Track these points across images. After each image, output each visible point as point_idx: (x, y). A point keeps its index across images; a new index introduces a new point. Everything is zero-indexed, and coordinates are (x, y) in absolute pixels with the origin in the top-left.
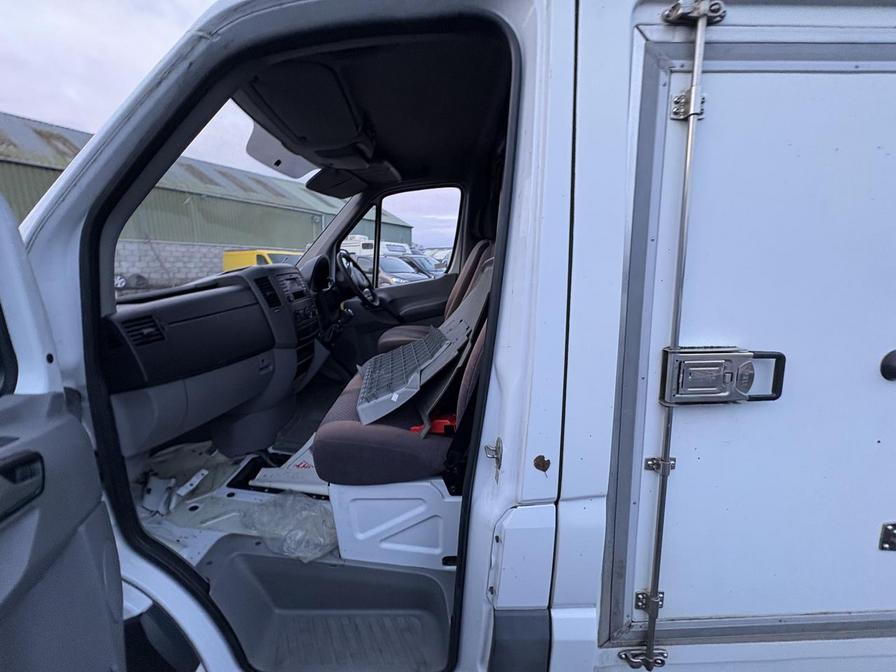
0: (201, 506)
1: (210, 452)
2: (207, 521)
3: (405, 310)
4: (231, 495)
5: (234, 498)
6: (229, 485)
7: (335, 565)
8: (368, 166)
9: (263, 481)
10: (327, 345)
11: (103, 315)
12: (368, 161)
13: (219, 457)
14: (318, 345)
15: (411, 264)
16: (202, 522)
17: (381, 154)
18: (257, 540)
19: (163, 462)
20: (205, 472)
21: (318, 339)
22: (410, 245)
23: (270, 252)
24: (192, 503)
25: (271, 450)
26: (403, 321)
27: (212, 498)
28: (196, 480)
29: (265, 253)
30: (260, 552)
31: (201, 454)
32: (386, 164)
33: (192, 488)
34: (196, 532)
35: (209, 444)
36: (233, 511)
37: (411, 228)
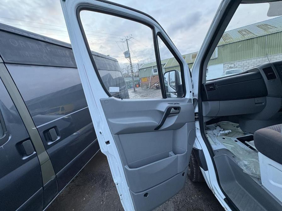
0: (226, 139)
1: (237, 127)
2: (225, 143)
4: (236, 141)
5: (236, 142)
6: (237, 139)
7: (257, 184)
9: (250, 144)
11: (203, 83)
13: (239, 130)
16: (223, 143)
18: (234, 156)
19: (223, 124)
20: (231, 131)
24: (224, 137)
27: (230, 139)
28: (227, 132)
30: (233, 159)
31: (234, 126)
33: (224, 133)
34: (221, 144)
35: (238, 124)
36: (234, 145)
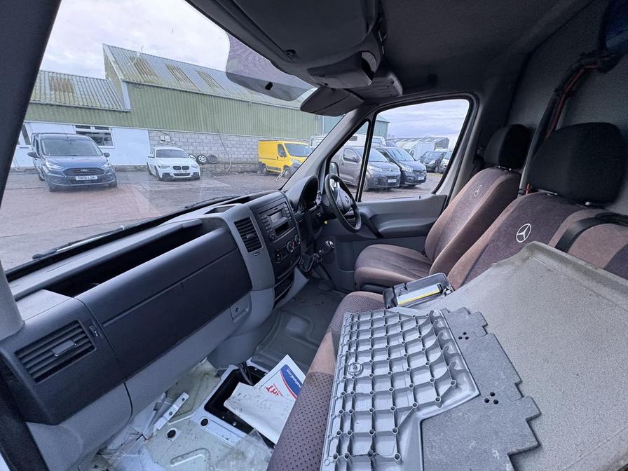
0: (178, 432)
3: (384, 227)
4: (205, 423)
6: (206, 407)
8: (370, 82)
10: (305, 274)
12: (371, 75)
14: (298, 273)
15: (385, 154)
16: (172, 461)
17: (387, 66)
20: (185, 396)
21: (299, 267)
22: (385, 137)
23: (286, 142)
24: (172, 425)
25: (249, 363)
26: (381, 238)
27: (189, 422)
28: (175, 408)
29: (283, 143)
32: (392, 77)
36: (201, 450)
37: (387, 123)
